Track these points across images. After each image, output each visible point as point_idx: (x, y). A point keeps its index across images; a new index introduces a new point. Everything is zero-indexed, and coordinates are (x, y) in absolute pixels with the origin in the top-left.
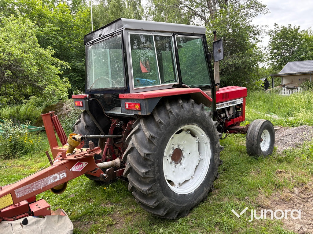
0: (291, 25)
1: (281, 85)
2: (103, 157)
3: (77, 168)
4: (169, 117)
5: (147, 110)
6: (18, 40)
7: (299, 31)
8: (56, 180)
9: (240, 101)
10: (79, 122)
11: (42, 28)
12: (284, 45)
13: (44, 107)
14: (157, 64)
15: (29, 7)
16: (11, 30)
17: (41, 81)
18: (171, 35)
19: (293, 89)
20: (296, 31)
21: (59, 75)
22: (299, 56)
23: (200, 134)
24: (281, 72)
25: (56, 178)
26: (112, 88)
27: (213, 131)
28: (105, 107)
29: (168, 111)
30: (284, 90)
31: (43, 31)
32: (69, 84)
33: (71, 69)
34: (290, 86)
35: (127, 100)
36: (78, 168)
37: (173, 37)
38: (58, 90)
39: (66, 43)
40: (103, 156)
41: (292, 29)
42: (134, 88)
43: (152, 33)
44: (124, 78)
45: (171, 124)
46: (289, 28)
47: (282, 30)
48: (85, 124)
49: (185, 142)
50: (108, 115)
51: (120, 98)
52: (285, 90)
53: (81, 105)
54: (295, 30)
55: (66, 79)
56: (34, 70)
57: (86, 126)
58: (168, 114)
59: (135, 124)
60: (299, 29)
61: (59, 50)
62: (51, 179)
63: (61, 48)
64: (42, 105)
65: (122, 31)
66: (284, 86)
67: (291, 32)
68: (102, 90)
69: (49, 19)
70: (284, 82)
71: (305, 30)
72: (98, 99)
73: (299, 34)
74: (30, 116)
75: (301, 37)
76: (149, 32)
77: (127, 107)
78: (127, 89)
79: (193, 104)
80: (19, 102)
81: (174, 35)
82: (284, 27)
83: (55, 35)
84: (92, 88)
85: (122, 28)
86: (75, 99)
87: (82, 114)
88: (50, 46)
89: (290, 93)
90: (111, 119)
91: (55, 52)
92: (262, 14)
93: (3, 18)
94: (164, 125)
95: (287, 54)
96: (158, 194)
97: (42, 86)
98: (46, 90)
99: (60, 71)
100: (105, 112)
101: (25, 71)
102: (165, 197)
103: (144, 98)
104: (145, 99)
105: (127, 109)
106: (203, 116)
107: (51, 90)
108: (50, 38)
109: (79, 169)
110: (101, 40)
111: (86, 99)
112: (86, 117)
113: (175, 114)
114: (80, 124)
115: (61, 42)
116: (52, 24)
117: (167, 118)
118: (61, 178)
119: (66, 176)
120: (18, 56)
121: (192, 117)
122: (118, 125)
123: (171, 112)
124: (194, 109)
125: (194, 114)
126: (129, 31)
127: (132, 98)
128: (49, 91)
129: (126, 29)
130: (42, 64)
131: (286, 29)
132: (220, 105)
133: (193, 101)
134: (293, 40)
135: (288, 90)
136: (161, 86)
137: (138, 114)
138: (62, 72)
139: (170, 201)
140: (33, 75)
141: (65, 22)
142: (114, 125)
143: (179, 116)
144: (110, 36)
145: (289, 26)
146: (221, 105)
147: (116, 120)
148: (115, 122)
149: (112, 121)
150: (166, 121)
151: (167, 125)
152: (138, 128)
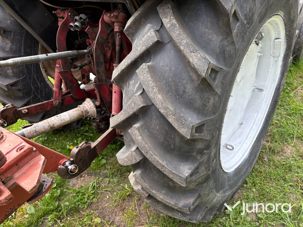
2: (56, 95)
40: (56, 92)
59: (133, 23)
90: (55, 9)
94: (242, 24)
122: (76, 26)
142: (66, 24)
147: (66, 13)
148: (65, 19)
149: (59, 14)
150: (245, 8)
151: (247, 23)
152: (158, 41)
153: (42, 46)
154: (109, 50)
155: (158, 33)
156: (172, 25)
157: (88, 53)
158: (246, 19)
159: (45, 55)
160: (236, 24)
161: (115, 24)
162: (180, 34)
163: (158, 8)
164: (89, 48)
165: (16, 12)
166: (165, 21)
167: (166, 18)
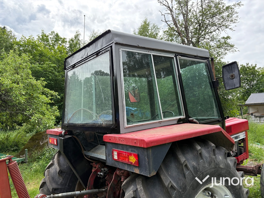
0: (248, 63)
1: (248, 113)
4: (184, 176)
5: (151, 167)
6: (12, 72)
7: (256, 69)
9: (243, 135)
10: (52, 165)
11: (41, 64)
12: (244, 80)
13: (34, 133)
14: (157, 91)
15: (33, 48)
16: (8, 64)
17: (29, 110)
18: (173, 56)
19: (260, 117)
20: (254, 68)
21: (50, 104)
22: (259, 88)
23: (223, 194)
24: (247, 102)
26: (95, 124)
27: (240, 188)
28: (85, 146)
29: (182, 165)
30: (252, 118)
31: (42, 68)
32: (58, 112)
33: (60, 98)
34: (257, 114)
35: (116, 145)
37: (175, 58)
38: (45, 119)
39: (61, 77)
41: (250, 67)
42: (126, 125)
43: (151, 51)
44: (111, 111)
45: (188, 188)
46: (247, 66)
47: (241, 67)
48: (58, 169)
50: (88, 158)
51: (105, 141)
52: (254, 118)
53: (55, 143)
54: (252, 67)
55: (55, 107)
56: (22, 100)
57: (59, 171)
58: (183, 170)
59: (126, 183)
60: (256, 67)
61: (54, 83)
63: (56, 81)
64: (33, 131)
65: (111, 47)
66: (252, 114)
67: (249, 69)
68: (81, 125)
69: (48, 57)
70: (251, 111)
71: (261, 68)
72: (77, 136)
73: (256, 70)
74: (18, 142)
75: (259, 73)
76: (146, 50)
77: (116, 157)
78: (116, 127)
79: (214, 150)
80: (13, 129)
81: (176, 56)
82: (243, 65)
83: (52, 70)
84: (69, 123)
85: (112, 42)
86: (50, 135)
87: (57, 154)
88: (43, 78)
89: (258, 120)
90: (92, 163)
91: (47, 83)
92: (231, 52)
93: (3, 54)
94: (179, 191)
95: (248, 87)
97: (29, 115)
98: (33, 118)
99: (50, 100)
100: (84, 152)
101: (14, 101)
103: (145, 147)
104: (147, 149)
105: (115, 160)
106: (227, 167)
107: (38, 118)
108: (48, 73)
110: (84, 62)
111: (61, 136)
112: (61, 158)
113: (191, 169)
114: (53, 167)
115: (56, 76)
116: (50, 61)
117: (181, 177)
120: (7, 86)
121: (214, 171)
122: (101, 175)
123: (186, 166)
124: (216, 158)
125: (217, 166)
126: (120, 46)
127: (124, 143)
128: (36, 120)
129: (117, 44)
130: (32, 94)
131: (244, 67)
133: (214, 145)
134: (252, 75)
135: (256, 118)
136: (163, 122)
137: (134, 172)
138: (53, 101)
140: (22, 105)
141: (61, 60)
142: (96, 171)
143: (198, 171)
144: (95, 56)
145: (247, 65)
147: (98, 165)
148: (96, 168)
149: (94, 165)
150: (179, 183)
151: (182, 191)
152: (134, 197)
153: (79, 182)
154: (118, 190)
155: (135, 192)
156: (141, 190)
157: (105, 191)
158: (181, 188)
159: (79, 191)
160: (175, 192)
161: (122, 177)
162: (143, 195)
163: (136, 179)
164: (106, 188)
165: (71, 163)
166: (138, 187)
167: (139, 185)
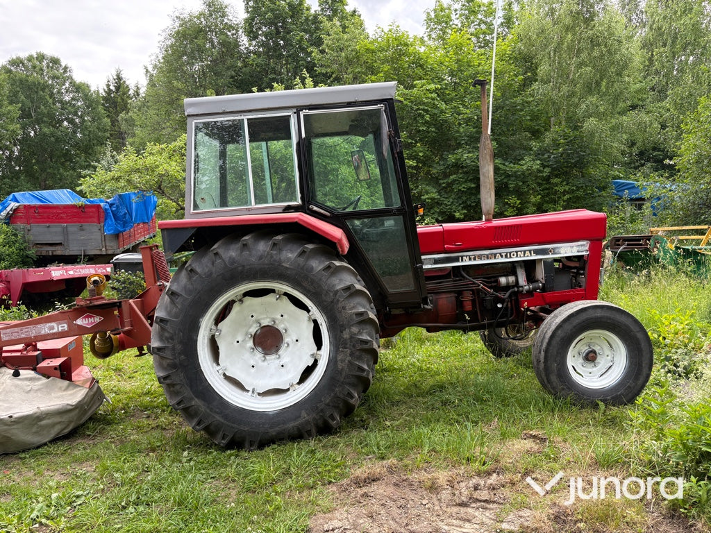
3: (84, 322)
8: (52, 331)
9: (575, 249)
18: (290, 114)
25: (52, 328)
36: (87, 322)
37: (294, 116)
42: (192, 211)
43: (245, 114)
49: (285, 316)
62: (46, 329)
76: (237, 115)
81: (298, 113)
96: (181, 390)
102: (196, 399)
109: (88, 324)
113: (226, 259)
118: (60, 330)
119: (66, 329)
132: (487, 255)
136: (255, 209)
139: (208, 411)
146: (492, 254)
